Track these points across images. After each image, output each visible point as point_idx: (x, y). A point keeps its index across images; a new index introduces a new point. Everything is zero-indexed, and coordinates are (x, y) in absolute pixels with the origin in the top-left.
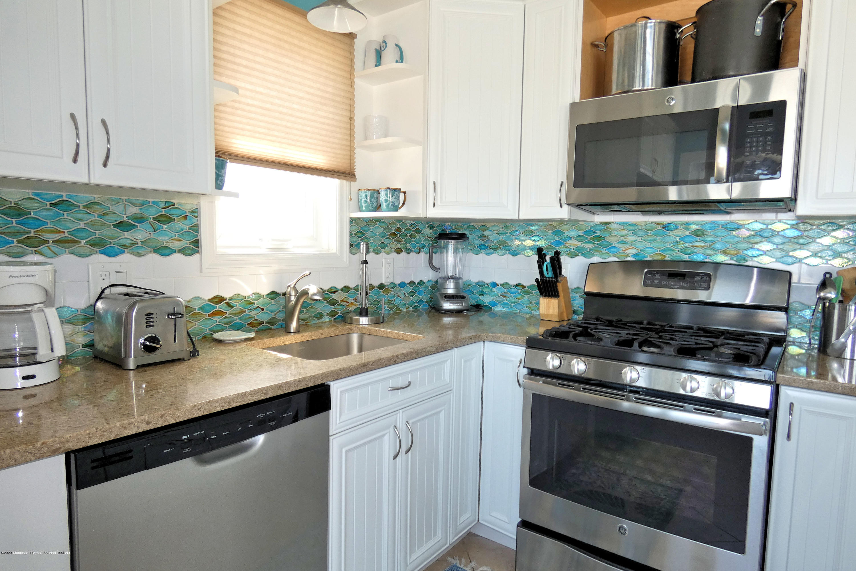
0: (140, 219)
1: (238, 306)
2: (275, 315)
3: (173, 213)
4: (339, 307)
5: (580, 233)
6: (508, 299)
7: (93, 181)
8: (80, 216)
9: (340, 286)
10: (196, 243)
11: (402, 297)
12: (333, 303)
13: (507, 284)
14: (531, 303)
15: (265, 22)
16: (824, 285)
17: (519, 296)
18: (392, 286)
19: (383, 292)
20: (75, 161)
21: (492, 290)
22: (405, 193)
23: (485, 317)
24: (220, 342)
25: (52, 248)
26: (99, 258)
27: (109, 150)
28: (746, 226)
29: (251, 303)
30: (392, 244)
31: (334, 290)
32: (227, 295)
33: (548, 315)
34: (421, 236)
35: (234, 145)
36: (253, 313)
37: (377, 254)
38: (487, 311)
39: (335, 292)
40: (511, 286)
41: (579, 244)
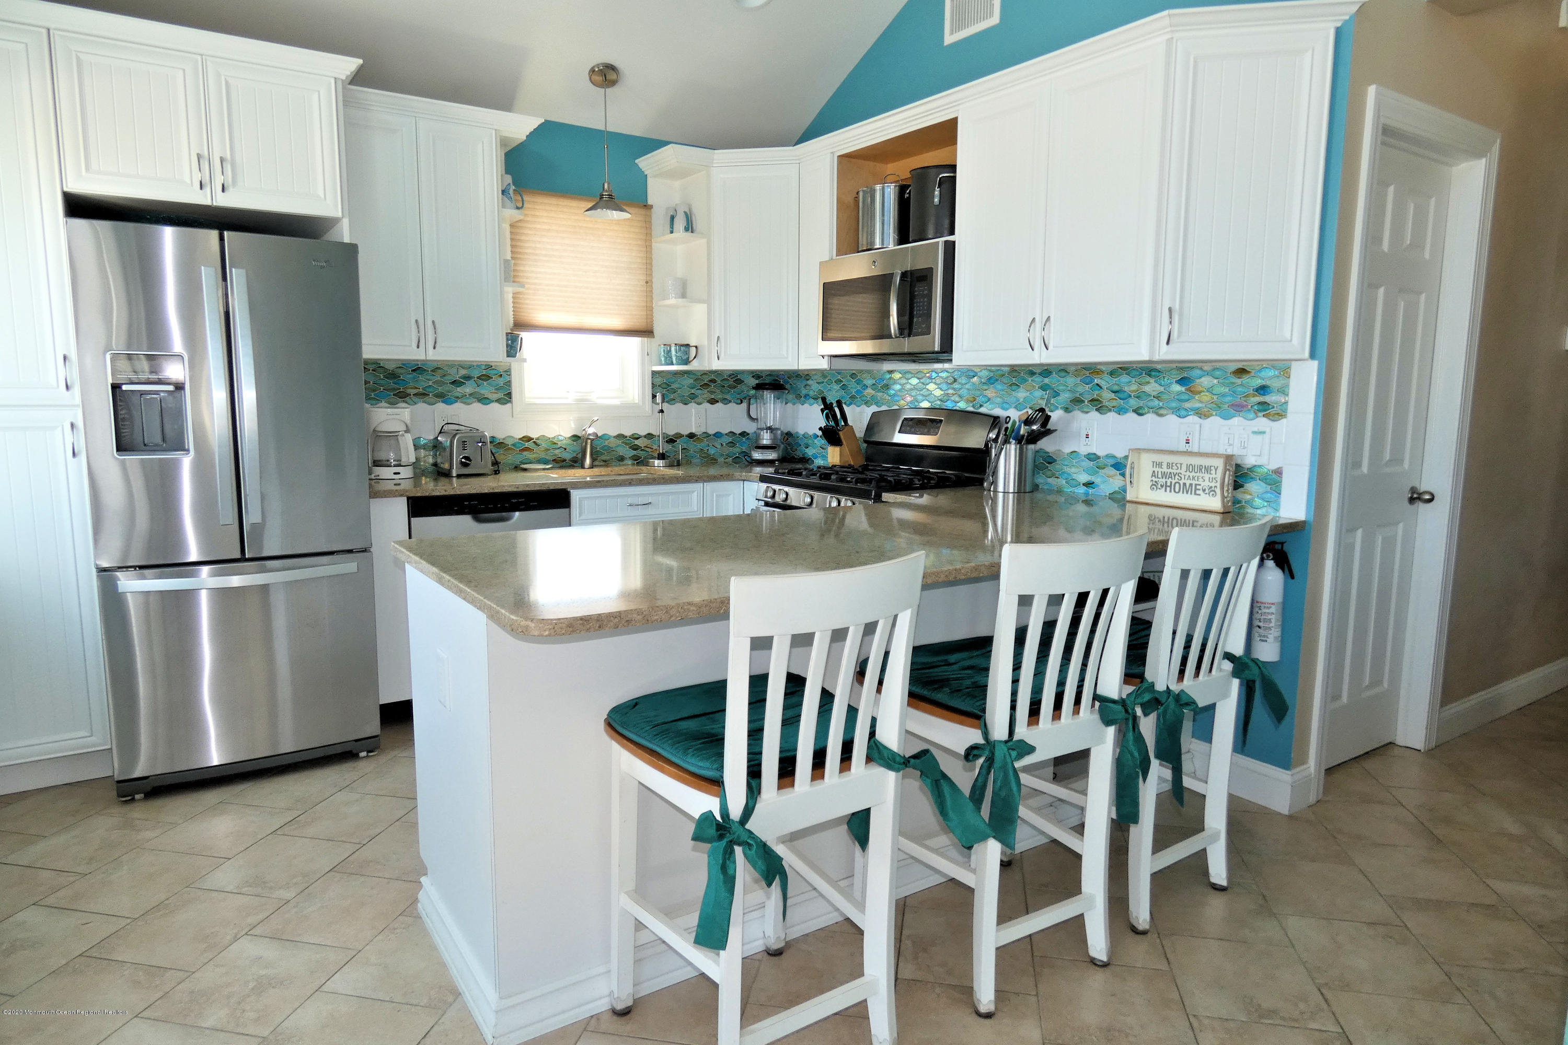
0: (468, 378)
1: (544, 445)
2: (577, 455)
3: (491, 373)
4: (641, 452)
5: (874, 382)
7: (428, 358)
8: (428, 377)
9: (643, 433)
10: (509, 395)
11: (719, 446)
12: (635, 448)
15: (562, 216)
18: (705, 435)
19: (694, 441)
20: (418, 347)
22: (696, 347)
24: (525, 470)
25: (413, 399)
26: (441, 406)
27: (436, 337)
29: (555, 443)
30: (705, 394)
31: (638, 436)
32: (534, 435)
34: (743, 386)
35: (537, 319)
36: (557, 451)
37: (686, 404)
39: (638, 438)
41: (873, 392)
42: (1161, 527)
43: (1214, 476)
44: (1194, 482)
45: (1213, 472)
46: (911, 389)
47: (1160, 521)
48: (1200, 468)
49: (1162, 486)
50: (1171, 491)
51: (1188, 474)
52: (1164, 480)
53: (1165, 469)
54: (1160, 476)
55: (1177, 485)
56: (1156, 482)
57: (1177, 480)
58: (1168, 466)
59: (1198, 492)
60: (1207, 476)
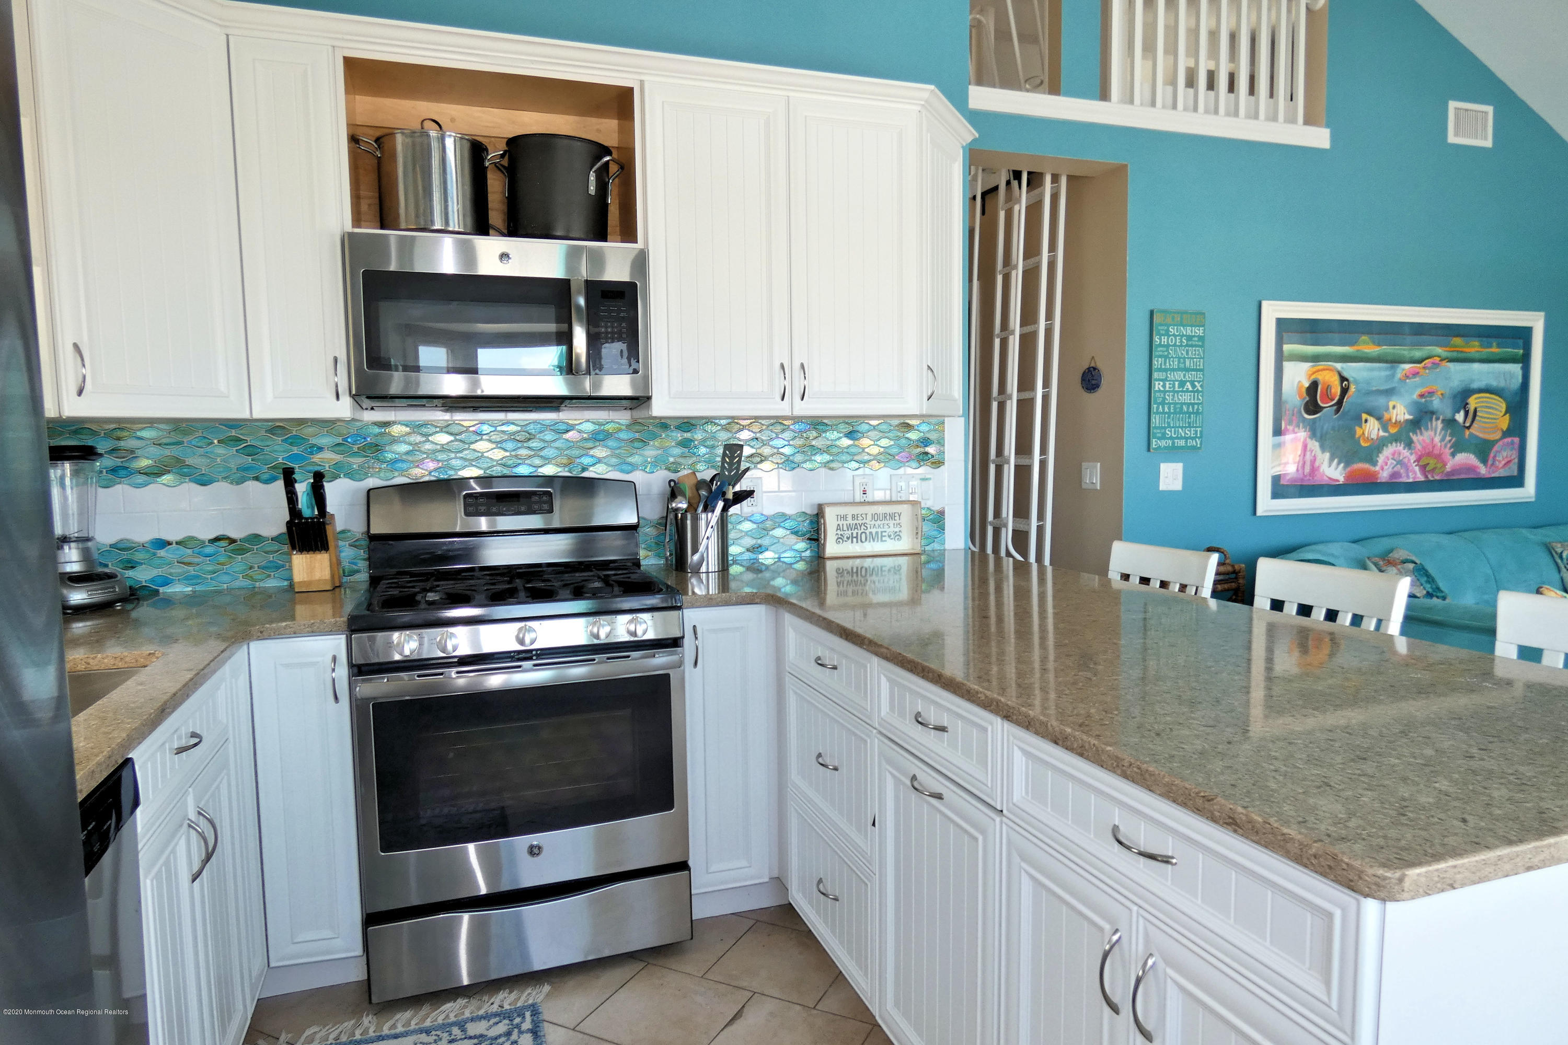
5: (339, 440)
6: (197, 568)
13: (192, 538)
14: (251, 568)
16: (674, 492)
17: (222, 559)
21: (154, 554)
23: (143, 611)
28: (577, 427)
33: (309, 583)
38: (146, 598)
40: (203, 542)
41: (339, 458)
42: (850, 578)
43: (898, 521)
44: (880, 530)
45: (897, 518)
46: (435, 451)
47: (848, 573)
48: (885, 516)
49: (848, 538)
50: (857, 542)
51: (873, 522)
52: (850, 532)
53: (850, 521)
54: (845, 528)
55: (863, 535)
56: (841, 535)
57: (863, 530)
58: (853, 517)
59: (884, 539)
60: (891, 523)
